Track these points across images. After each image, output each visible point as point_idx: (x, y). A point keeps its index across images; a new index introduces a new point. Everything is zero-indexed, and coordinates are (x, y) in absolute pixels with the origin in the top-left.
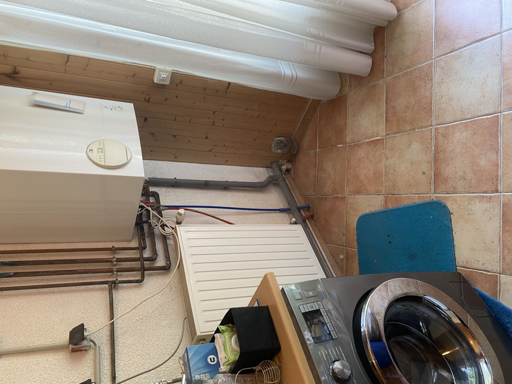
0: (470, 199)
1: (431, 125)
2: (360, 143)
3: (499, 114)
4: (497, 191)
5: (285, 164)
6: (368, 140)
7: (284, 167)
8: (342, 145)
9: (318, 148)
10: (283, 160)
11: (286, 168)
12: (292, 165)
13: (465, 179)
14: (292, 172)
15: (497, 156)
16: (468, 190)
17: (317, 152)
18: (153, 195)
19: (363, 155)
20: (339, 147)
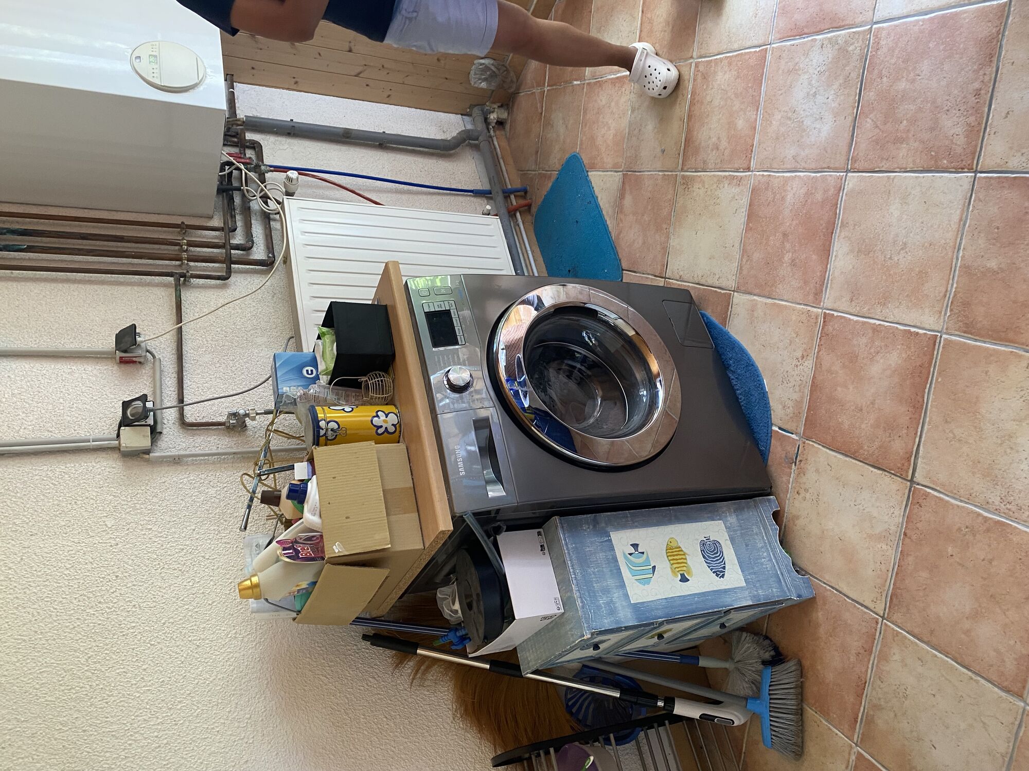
0: (720, 180)
1: (692, 57)
2: (602, 81)
3: (769, 46)
4: (748, 169)
5: (496, 110)
6: (613, 76)
7: (493, 117)
8: (579, 82)
9: (546, 84)
10: (494, 103)
11: (498, 118)
12: (509, 114)
13: (718, 149)
14: (508, 126)
15: (757, 115)
16: (718, 166)
17: (544, 91)
18: (252, 146)
19: (604, 102)
20: (576, 85)
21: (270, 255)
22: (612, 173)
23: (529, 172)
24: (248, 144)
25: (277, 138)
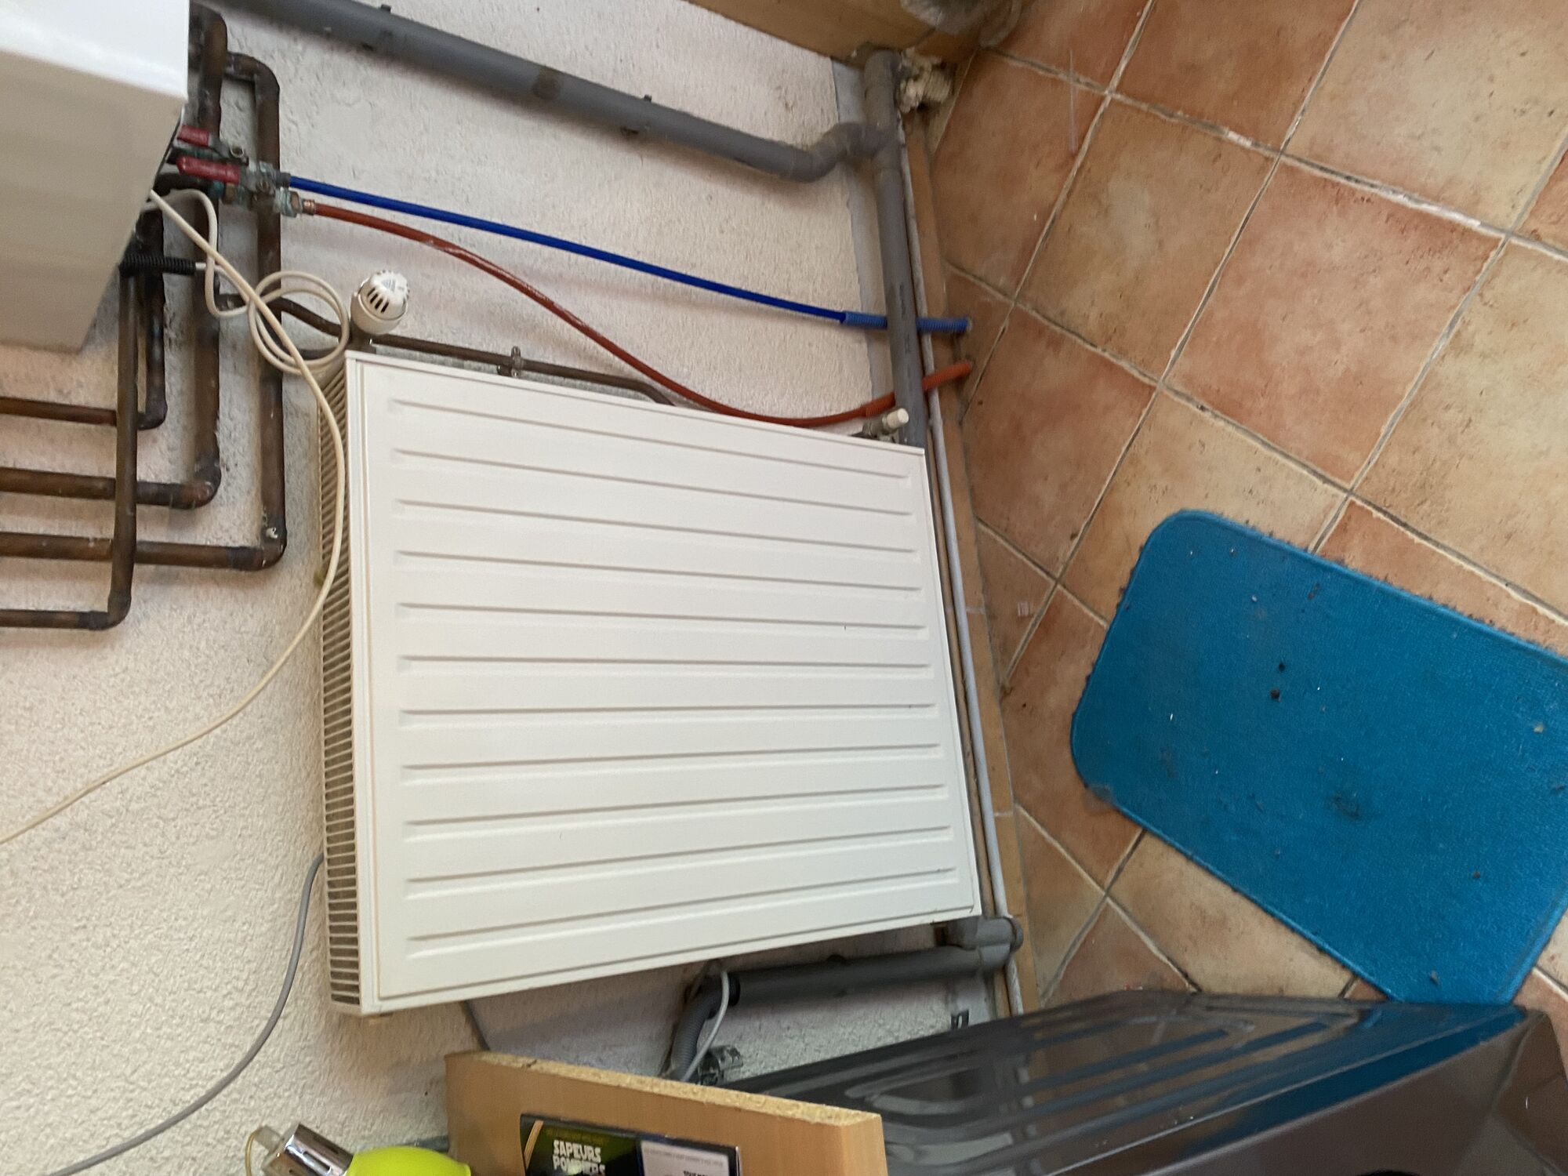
2: (1353, 192)
5: (926, 75)
6: (1400, 199)
7: (914, 92)
8: (1248, 144)
9: (1115, 82)
10: (925, 53)
11: (924, 97)
12: (953, 91)
14: (940, 125)
17: (1102, 99)
18: (244, 77)
19: (1338, 254)
20: (1231, 143)
21: (272, 533)
22: (1305, 472)
23: (984, 285)
24: (231, 70)
25: (327, 56)
